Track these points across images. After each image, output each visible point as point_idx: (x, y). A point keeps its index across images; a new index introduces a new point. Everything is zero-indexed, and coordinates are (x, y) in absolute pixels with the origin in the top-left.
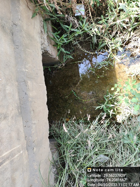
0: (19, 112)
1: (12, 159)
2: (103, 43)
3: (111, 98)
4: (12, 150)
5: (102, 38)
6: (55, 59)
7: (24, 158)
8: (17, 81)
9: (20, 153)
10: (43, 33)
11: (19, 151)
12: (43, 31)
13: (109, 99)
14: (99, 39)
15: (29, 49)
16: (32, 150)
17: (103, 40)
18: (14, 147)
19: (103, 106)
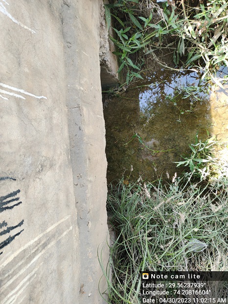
0: (68, 159)
1: (59, 238)
2: (196, 53)
3: (202, 149)
4: (59, 222)
5: (195, 45)
6: (113, 77)
7: (74, 238)
8: (67, 106)
9: (69, 230)
10: (104, 28)
11: (68, 227)
12: (104, 23)
13: (199, 150)
14: (191, 47)
15: (85, 51)
16: (86, 225)
17: (196, 49)
18: (62, 219)
19: (189, 162)
